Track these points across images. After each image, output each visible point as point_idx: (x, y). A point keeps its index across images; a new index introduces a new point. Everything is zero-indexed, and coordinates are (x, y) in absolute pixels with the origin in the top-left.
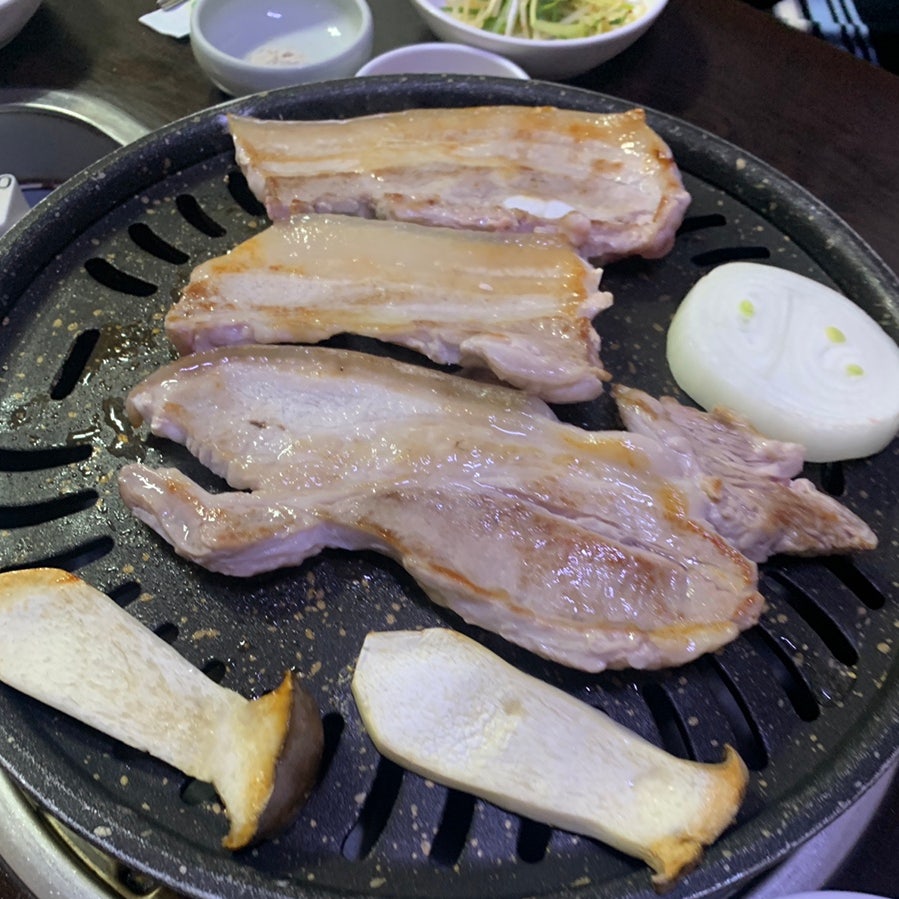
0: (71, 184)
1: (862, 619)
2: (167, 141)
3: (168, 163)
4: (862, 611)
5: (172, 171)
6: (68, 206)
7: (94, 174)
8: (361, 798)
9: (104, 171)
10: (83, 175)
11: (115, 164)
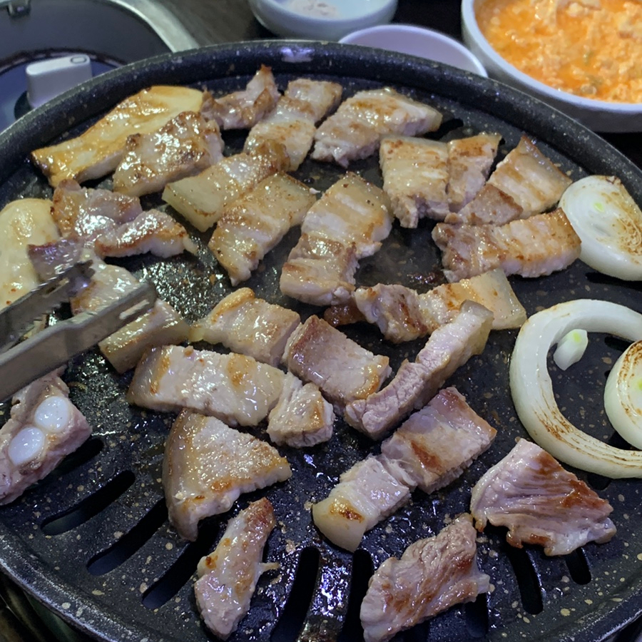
0: (156, 60)
1: (562, 585)
2: (238, 53)
3: (232, 67)
4: (566, 580)
5: (233, 74)
6: (146, 74)
7: (175, 58)
8: (118, 535)
9: (183, 59)
10: (167, 56)
11: (193, 56)
